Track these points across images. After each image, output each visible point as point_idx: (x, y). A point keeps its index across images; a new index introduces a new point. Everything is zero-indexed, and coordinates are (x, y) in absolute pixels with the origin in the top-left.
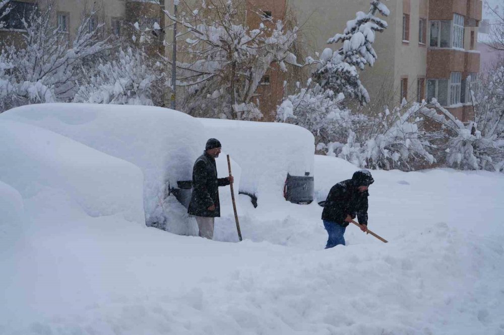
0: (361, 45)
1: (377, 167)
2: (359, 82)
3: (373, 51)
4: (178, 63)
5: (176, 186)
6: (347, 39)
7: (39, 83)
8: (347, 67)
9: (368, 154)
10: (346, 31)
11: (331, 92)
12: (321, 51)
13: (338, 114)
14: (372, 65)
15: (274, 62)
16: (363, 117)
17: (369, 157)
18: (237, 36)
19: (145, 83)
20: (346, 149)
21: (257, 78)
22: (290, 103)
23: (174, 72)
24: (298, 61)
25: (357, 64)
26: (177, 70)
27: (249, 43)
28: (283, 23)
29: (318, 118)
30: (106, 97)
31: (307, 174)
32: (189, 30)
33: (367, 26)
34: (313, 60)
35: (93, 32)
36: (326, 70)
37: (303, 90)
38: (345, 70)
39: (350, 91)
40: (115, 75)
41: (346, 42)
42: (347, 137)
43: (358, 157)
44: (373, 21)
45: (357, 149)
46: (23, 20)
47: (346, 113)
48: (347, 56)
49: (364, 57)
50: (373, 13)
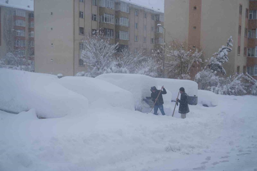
0: (223, 56)
1: (227, 94)
2: (223, 68)
3: (227, 58)
4: (165, 62)
5: (146, 98)
6: (219, 54)
7: (125, 68)
8: (218, 63)
9: (224, 90)
10: (219, 52)
11: (212, 71)
12: (210, 58)
13: (214, 78)
14: (227, 62)
15: (195, 62)
16: (222, 78)
17: (224, 91)
18: (183, 54)
19: (155, 68)
20: (217, 88)
21: (190, 66)
22: (199, 74)
23: (164, 65)
24: (202, 61)
25: (222, 62)
26: (165, 64)
27: (187, 56)
28: (198, 49)
29: (208, 79)
30: (143, 72)
31: (194, 96)
32: (168, 52)
33: (225, 50)
34: (207, 61)
35: (142, 53)
36: (212, 64)
37: (203, 70)
38: (218, 64)
39: (219, 70)
40: (146, 65)
41: (219, 55)
42: (217, 85)
43: (221, 91)
44: (227, 48)
45: (220, 89)
46: (122, 50)
47: (217, 77)
48: (218, 60)
49: (224, 60)
50: (227, 46)
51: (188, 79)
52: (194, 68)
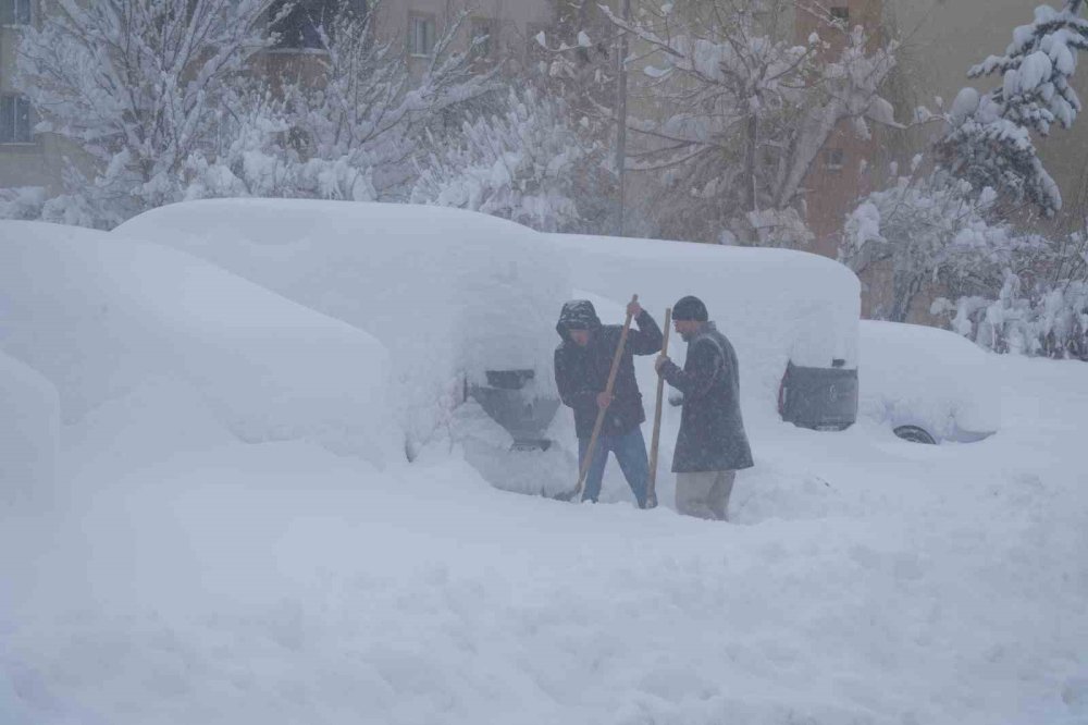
0: (1042, 81)
1: (1066, 354)
2: (1037, 163)
3: (1072, 94)
4: (630, 120)
5: (483, 382)
6: (1012, 67)
7: (341, 162)
8: (1008, 128)
9: (1045, 325)
10: (1010, 49)
11: (965, 185)
12: (950, 96)
13: (979, 235)
14: (1068, 125)
15: (843, 119)
16: (1036, 241)
17: (1047, 332)
18: (758, 62)
19: (558, 163)
20: (995, 313)
21: (806, 152)
22: (873, 208)
23: (622, 139)
24: (897, 117)
25: (1033, 123)
26: (629, 135)
27: (786, 77)
28: (866, 28)
29: (936, 244)
30: (474, 192)
31: (838, 362)
32: (654, 47)
33: (1057, 40)
34: (930, 114)
35: (463, 55)
36: (964, 138)
37: (904, 180)
38: (1003, 137)
39: (1013, 183)
40: (496, 144)
41: (1010, 72)
42: (1001, 285)
43: (1021, 330)
44: (1073, 26)
45: (1020, 313)
46: (320, 29)
47: (999, 232)
48: (1012, 107)
49: (1049, 107)
50: (1073, 10)
51: (794, 244)
52: (838, 167)
